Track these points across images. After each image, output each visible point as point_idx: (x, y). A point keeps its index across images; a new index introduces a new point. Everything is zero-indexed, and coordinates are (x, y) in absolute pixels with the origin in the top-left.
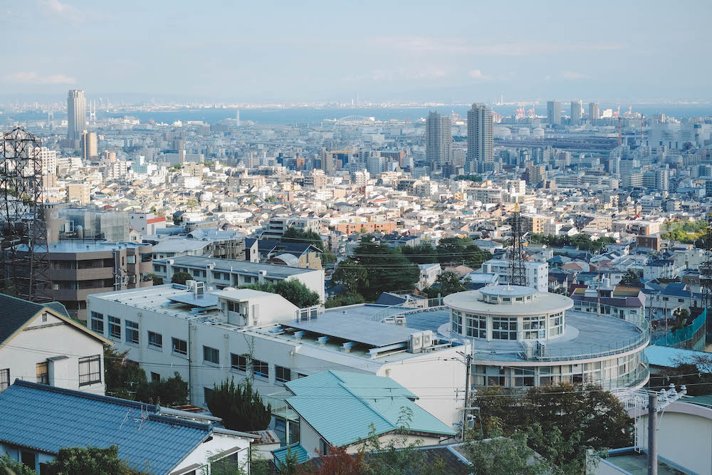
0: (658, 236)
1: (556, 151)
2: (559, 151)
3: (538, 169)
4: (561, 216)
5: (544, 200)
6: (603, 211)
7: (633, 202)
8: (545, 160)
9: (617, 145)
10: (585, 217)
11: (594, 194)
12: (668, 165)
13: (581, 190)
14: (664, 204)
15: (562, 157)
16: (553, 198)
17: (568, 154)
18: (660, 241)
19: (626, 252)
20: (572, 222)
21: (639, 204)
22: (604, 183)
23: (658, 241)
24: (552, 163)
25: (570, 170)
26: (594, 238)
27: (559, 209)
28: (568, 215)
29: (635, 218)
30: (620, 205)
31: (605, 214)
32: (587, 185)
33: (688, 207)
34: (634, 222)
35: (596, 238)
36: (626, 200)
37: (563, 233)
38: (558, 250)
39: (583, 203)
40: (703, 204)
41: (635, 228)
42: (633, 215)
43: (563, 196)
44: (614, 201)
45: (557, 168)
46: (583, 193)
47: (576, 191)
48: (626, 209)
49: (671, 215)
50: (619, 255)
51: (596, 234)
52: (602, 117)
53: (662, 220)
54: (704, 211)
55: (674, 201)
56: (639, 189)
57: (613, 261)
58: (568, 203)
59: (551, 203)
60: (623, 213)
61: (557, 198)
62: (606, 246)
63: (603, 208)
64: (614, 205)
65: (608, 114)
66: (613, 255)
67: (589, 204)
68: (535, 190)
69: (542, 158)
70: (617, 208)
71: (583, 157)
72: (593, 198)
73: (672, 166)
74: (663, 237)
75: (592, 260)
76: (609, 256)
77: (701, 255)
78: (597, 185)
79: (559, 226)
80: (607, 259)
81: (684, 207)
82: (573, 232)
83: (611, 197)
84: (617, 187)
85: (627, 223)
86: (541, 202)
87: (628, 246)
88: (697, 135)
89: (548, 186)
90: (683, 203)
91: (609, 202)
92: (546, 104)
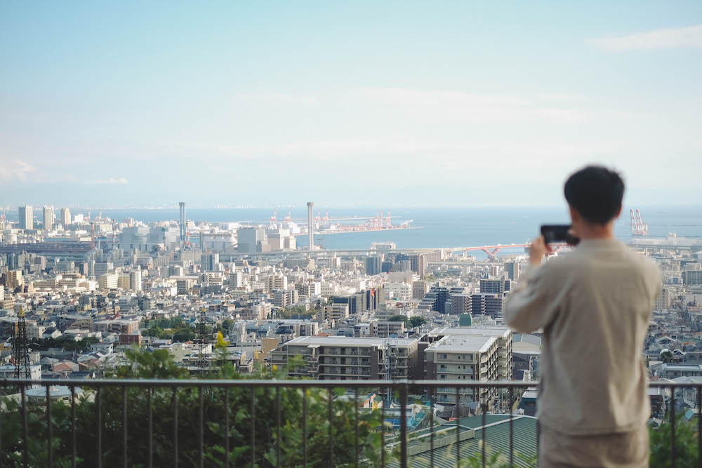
0: (139, 333)
1: (31, 256)
2: (34, 255)
3: (15, 274)
4: (42, 319)
5: (23, 304)
6: (84, 312)
7: (111, 303)
8: (20, 264)
9: (90, 249)
10: (67, 319)
11: (73, 296)
12: (139, 267)
13: (60, 293)
14: (140, 303)
15: (38, 261)
16: (32, 302)
17: (43, 259)
18: (141, 338)
19: (111, 350)
20: (54, 324)
21: (117, 304)
22: (81, 285)
23: (140, 338)
24: (27, 267)
25: (45, 274)
26: (78, 338)
27: (38, 313)
28: (49, 318)
29: (114, 318)
30: (99, 306)
31: (85, 315)
32: (65, 288)
33: (162, 305)
34: (114, 321)
35: (81, 339)
36: (104, 301)
37: (47, 335)
38: (45, 353)
39: (62, 306)
40: (175, 302)
41: (115, 327)
42: (112, 315)
43: (42, 300)
44: (92, 302)
45: (33, 272)
46: (62, 296)
47: (54, 294)
48: (105, 310)
49: (148, 313)
50: (104, 353)
51: (79, 335)
52: (73, 222)
53: (140, 318)
54: (177, 308)
55: (149, 300)
56: (115, 290)
57: (100, 359)
58: (48, 307)
59: (30, 307)
60: (103, 313)
61: (36, 302)
62: (91, 346)
63: (83, 309)
64: (93, 306)
65: (79, 219)
66: (99, 354)
67: (68, 307)
68: (14, 295)
69: (17, 263)
70: (95, 309)
71: (58, 261)
72: (72, 300)
73: (144, 267)
74: (144, 334)
75: (78, 360)
76: (95, 355)
77: (184, 349)
78: (74, 288)
79: (41, 330)
80: (94, 358)
81: (158, 305)
82: (57, 334)
83: (90, 299)
84: (94, 289)
85: (108, 322)
86: (21, 306)
87: (112, 345)
88: (164, 238)
89: (26, 290)
90: (158, 302)
91: (88, 303)
92: (17, 210)
